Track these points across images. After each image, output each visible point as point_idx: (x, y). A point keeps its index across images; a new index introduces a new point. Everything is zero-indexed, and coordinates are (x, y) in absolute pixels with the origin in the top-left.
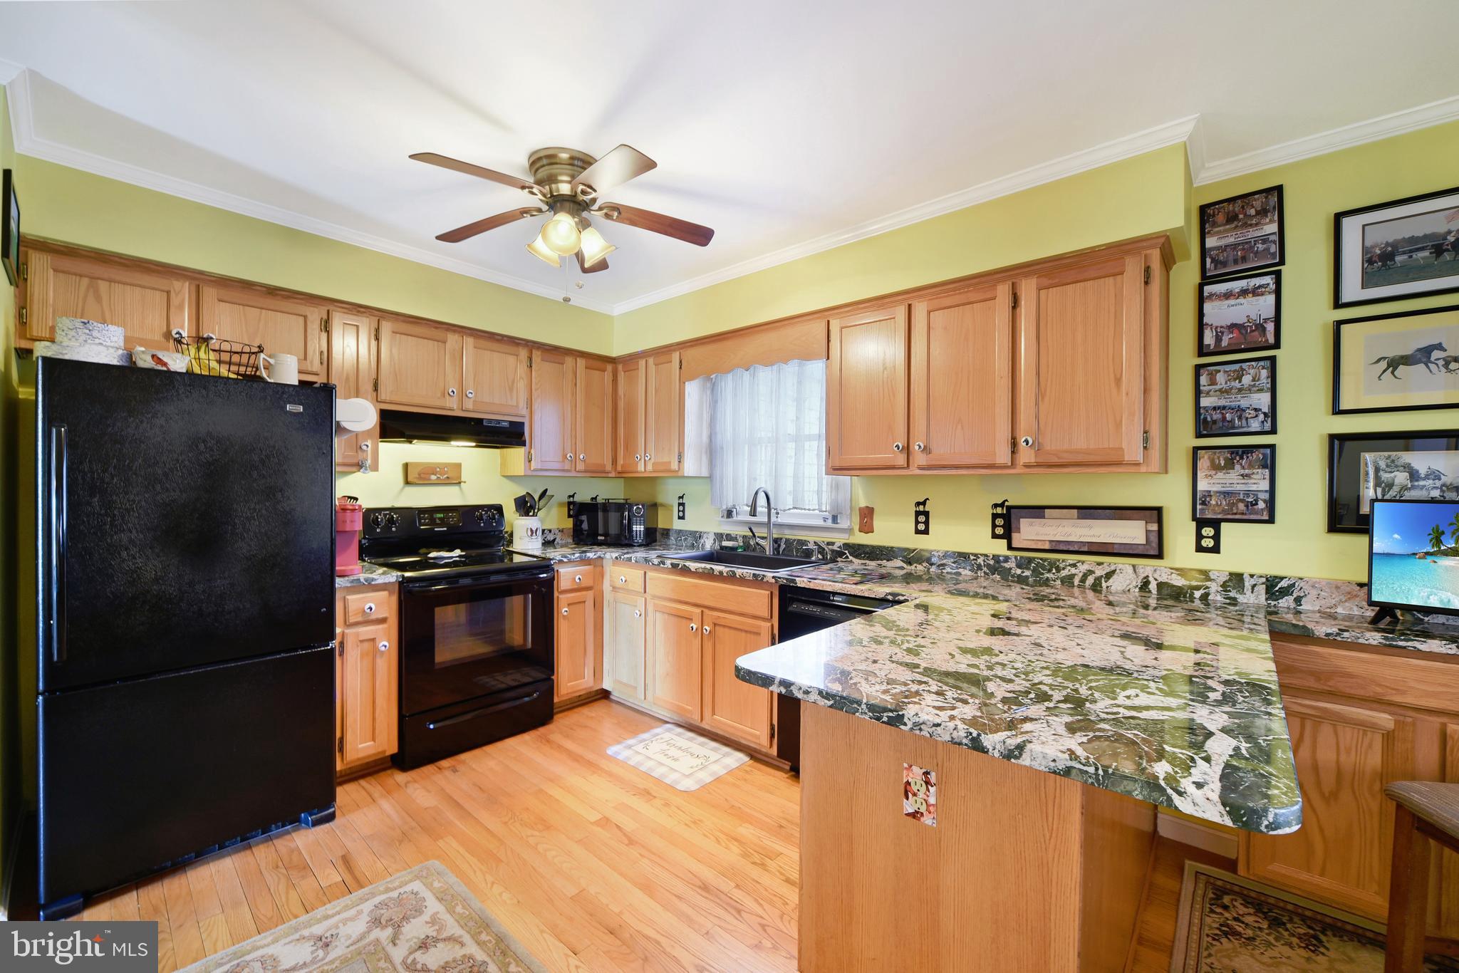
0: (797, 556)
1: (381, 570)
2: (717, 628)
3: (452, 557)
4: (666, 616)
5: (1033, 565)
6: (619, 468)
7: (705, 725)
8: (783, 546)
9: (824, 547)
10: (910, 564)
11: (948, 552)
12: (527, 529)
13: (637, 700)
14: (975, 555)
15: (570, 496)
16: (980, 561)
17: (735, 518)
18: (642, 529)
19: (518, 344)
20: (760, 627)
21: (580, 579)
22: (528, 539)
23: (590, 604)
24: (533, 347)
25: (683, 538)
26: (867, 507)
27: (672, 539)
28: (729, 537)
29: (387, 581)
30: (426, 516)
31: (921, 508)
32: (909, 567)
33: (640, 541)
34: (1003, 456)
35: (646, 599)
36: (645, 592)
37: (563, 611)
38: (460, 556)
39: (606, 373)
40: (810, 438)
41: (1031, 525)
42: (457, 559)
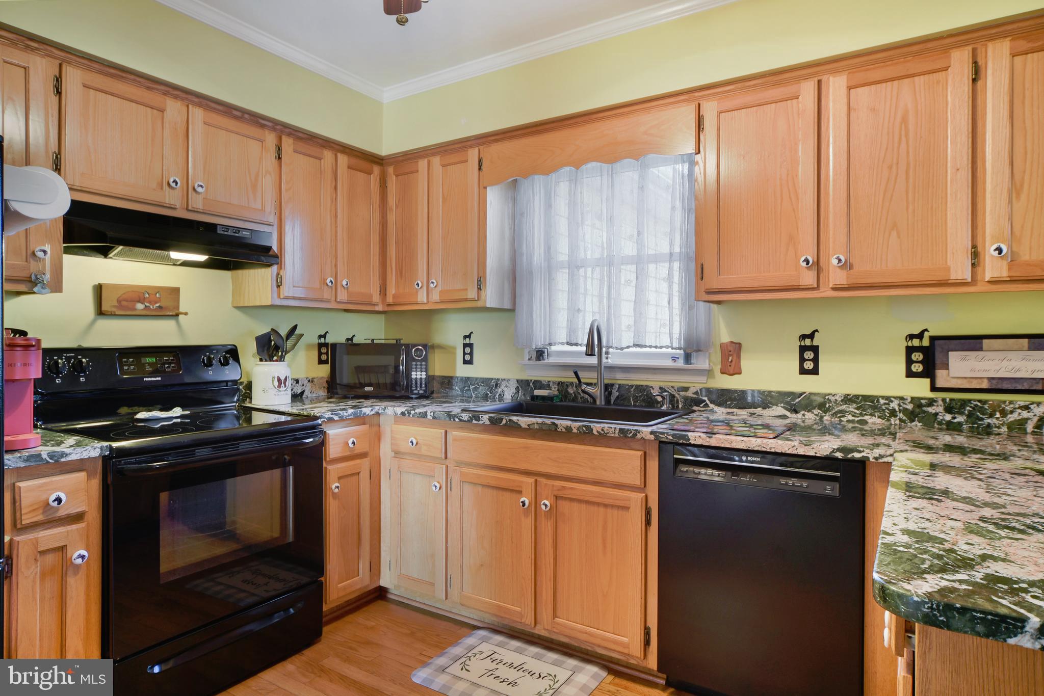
0: (635, 406)
1: (72, 440)
2: (560, 502)
3: (172, 418)
4: (480, 488)
5: (968, 408)
6: (390, 300)
7: (540, 631)
8: (615, 394)
9: (674, 393)
10: (796, 412)
11: (848, 395)
12: (273, 378)
13: (435, 600)
14: (889, 399)
15: (320, 337)
16: (894, 405)
17: (546, 361)
18: (424, 377)
19: (263, 126)
20: (629, 499)
21: (353, 443)
22: (274, 391)
23: (364, 475)
24: (282, 132)
25: (471, 387)
26: (732, 342)
27: (457, 388)
28: (538, 384)
29: (85, 455)
30: (131, 360)
31: (808, 342)
32: (794, 416)
33: (421, 392)
34: (961, 270)
35: (447, 467)
36: (446, 458)
37: (333, 487)
38: (180, 417)
39: (372, 175)
40: (656, 259)
41: (964, 359)
42: (179, 420)
